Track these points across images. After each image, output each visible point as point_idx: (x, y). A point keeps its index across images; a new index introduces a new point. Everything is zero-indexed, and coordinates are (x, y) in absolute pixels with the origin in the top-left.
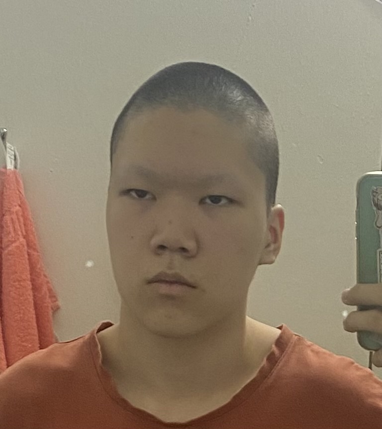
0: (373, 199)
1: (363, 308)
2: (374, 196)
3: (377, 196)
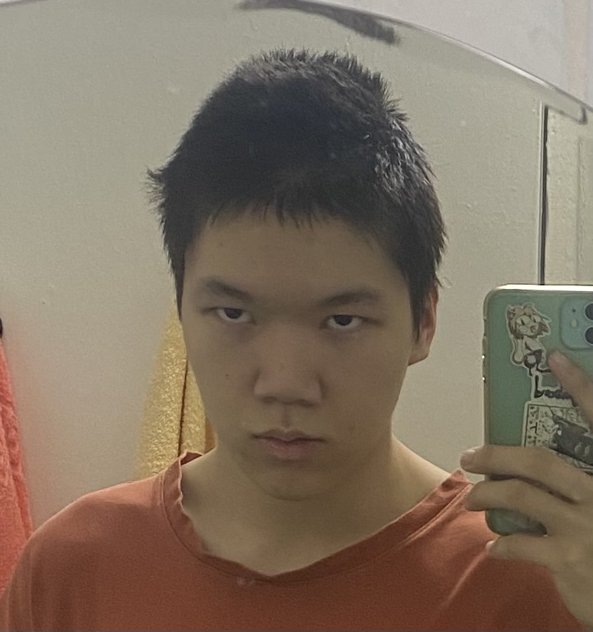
0: (509, 322)
1: (495, 477)
2: (510, 319)
3: (514, 320)
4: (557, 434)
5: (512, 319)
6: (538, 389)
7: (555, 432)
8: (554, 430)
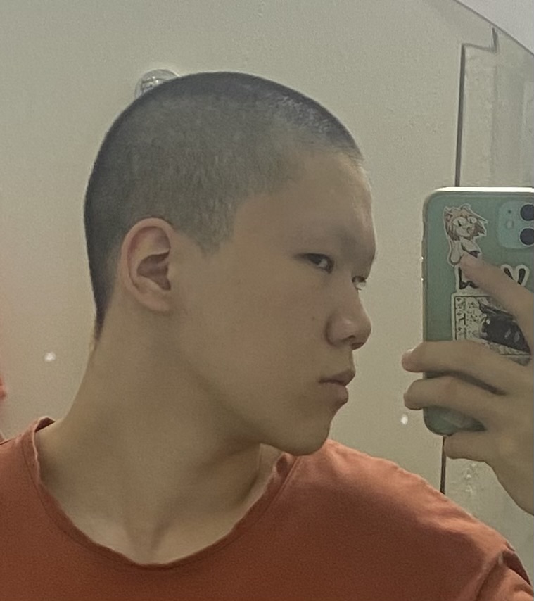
0: (446, 224)
1: (431, 374)
2: (448, 220)
3: (451, 221)
4: (485, 323)
5: (449, 221)
6: (463, 280)
7: (484, 321)
8: (482, 320)
